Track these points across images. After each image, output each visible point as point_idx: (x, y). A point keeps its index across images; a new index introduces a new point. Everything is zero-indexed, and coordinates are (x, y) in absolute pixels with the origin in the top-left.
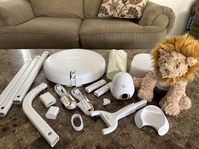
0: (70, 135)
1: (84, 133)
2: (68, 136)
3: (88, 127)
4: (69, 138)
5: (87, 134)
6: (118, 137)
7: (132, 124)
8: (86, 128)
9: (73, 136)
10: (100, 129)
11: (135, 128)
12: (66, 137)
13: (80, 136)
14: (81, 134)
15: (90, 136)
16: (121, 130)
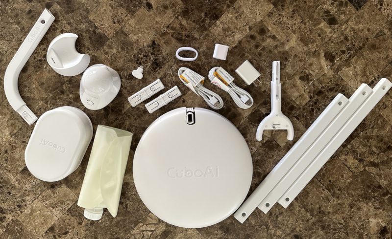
0: (183, 23)
1: (167, 25)
2: (185, 21)
4: (184, 19)
5: (163, 24)
6: (126, 18)
7: (106, 36)
8: (164, 32)
9: (179, 22)
10: (148, 30)
11: (104, 31)
12: (187, 20)
13: (171, 22)
14: (170, 24)
15: (159, 21)
16: (122, 28)
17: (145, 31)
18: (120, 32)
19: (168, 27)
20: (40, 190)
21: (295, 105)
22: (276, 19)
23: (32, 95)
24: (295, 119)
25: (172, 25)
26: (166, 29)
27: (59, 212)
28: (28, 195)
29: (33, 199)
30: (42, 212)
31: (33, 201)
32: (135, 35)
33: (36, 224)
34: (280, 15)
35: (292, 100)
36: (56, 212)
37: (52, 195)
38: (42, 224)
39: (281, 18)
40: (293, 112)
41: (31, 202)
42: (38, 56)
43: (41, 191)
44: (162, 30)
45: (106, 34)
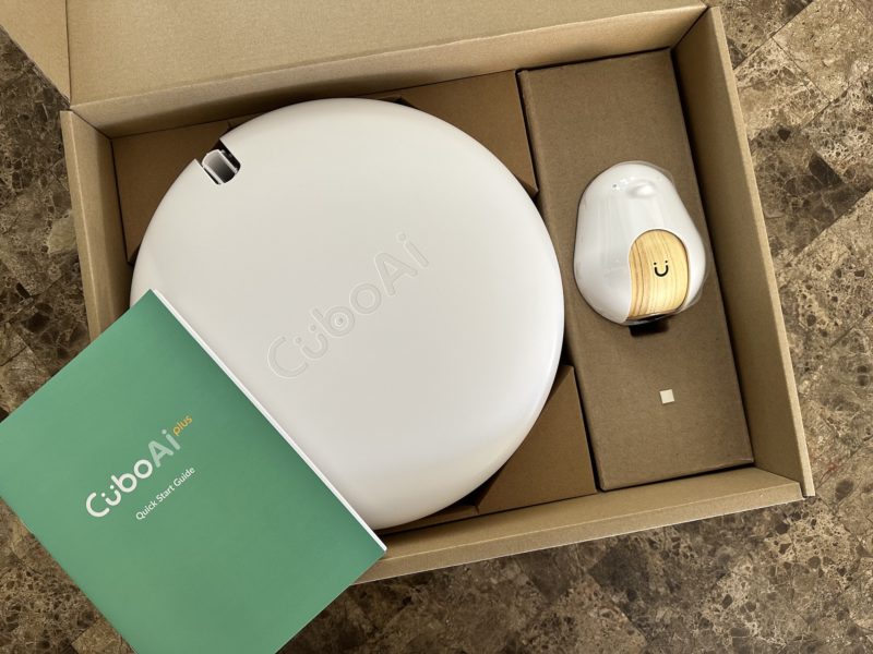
0: (358, 611)
1: (409, 606)
2: (351, 616)
3: (425, 583)
4: (355, 623)
5: (420, 610)
6: (533, 633)
7: (597, 581)
8: (418, 587)
9: (370, 615)
10: (470, 594)
11: (603, 598)
12: (345, 619)
13: (396, 618)
14: (399, 609)
15: (432, 620)
16: (549, 604)
17: (478, 594)
18: (555, 593)
19: (407, 601)
20: (821, 128)
21: (26, 331)
22: (67, 605)
23: (828, 413)
24: (28, 288)
25: (394, 606)
26: (414, 596)
27: (770, 58)
28: (857, 114)
29: (843, 100)
30: (818, 62)
31: (845, 94)
32: (510, 582)
33: (837, 27)
34: (57, 617)
35: (35, 348)
36: (779, 59)
37: (786, 110)
38: (820, 27)
39: (51, 606)
40: (33, 311)
41: (850, 92)
42: (804, 530)
43: (817, 124)
44: (425, 592)
45: (597, 587)
